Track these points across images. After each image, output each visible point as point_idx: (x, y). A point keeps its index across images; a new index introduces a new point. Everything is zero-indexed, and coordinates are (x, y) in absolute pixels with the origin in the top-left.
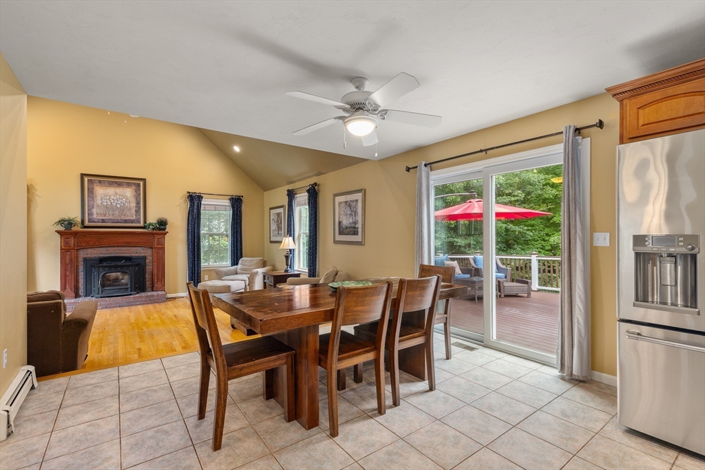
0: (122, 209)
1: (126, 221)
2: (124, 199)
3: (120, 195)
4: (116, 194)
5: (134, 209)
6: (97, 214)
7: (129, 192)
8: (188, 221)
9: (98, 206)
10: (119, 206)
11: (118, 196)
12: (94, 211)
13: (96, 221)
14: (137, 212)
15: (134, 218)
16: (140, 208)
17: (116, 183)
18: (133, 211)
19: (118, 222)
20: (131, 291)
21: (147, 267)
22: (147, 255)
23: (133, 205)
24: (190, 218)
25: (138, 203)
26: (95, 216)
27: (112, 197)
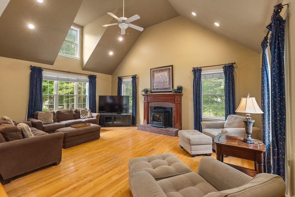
0: (164, 82)
1: (165, 89)
2: (164, 78)
3: (163, 76)
4: (161, 75)
5: (168, 82)
6: (155, 86)
7: (166, 74)
8: (194, 86)
9: (155, 82)
10: (162, 81)
11: (162, 77)
12: (154, 85)
13: (155, 89)
14: (169, 83)
15: (168, 87)
16: (170, 81)
17: (161, 70)
18: (168, 84)
19: (162, 90)
20: (163, 126)
21: (173, 114)
22: (173, 107)
23: (168, 80)
24: (195, 85)
25: (170, 79)
26: (154, 87)
27: (160, 77)
